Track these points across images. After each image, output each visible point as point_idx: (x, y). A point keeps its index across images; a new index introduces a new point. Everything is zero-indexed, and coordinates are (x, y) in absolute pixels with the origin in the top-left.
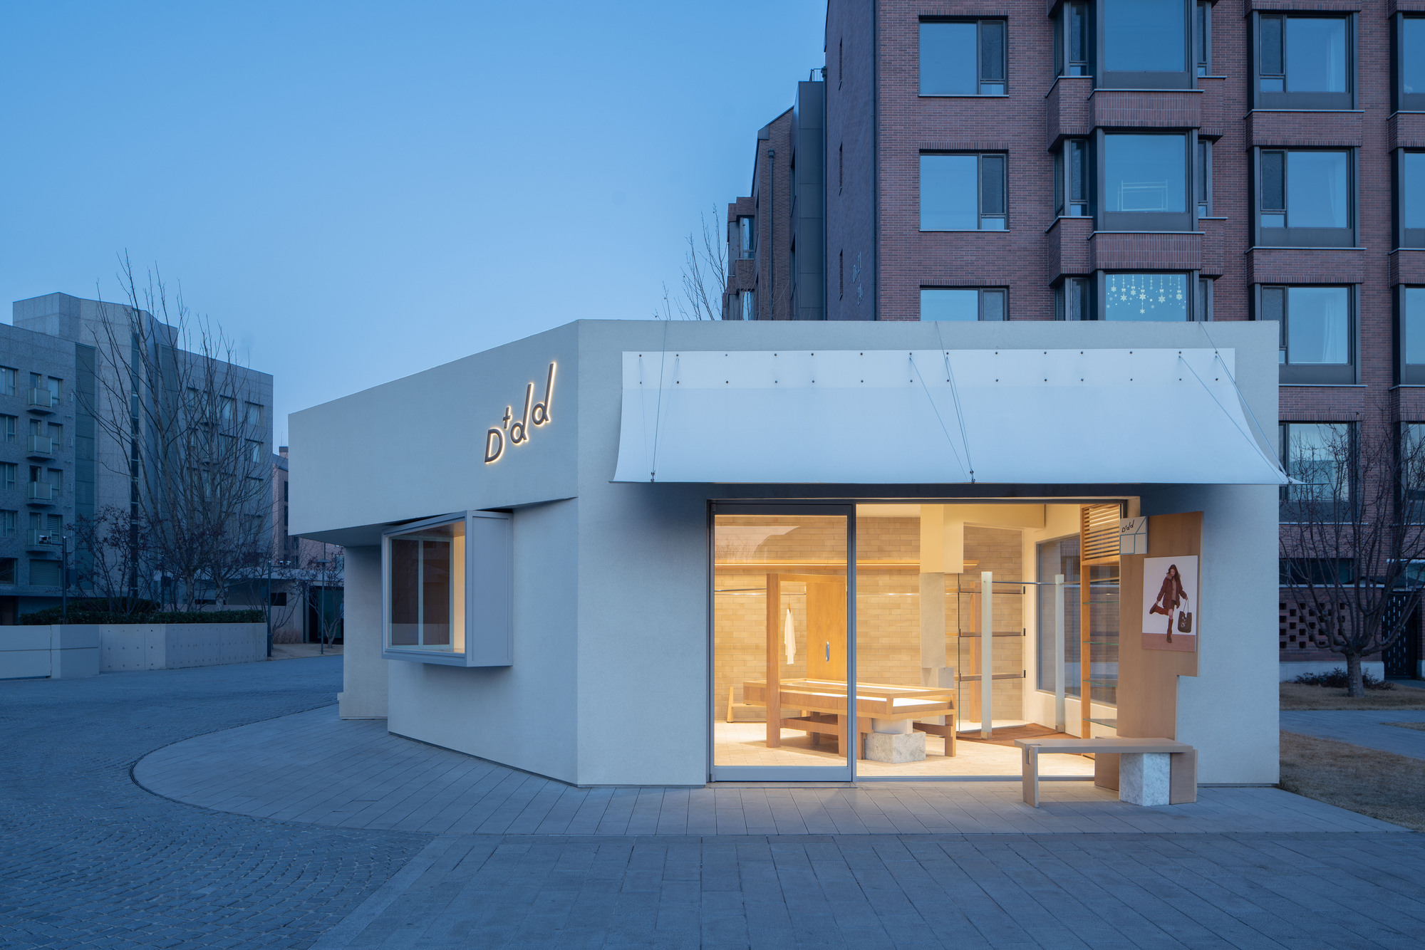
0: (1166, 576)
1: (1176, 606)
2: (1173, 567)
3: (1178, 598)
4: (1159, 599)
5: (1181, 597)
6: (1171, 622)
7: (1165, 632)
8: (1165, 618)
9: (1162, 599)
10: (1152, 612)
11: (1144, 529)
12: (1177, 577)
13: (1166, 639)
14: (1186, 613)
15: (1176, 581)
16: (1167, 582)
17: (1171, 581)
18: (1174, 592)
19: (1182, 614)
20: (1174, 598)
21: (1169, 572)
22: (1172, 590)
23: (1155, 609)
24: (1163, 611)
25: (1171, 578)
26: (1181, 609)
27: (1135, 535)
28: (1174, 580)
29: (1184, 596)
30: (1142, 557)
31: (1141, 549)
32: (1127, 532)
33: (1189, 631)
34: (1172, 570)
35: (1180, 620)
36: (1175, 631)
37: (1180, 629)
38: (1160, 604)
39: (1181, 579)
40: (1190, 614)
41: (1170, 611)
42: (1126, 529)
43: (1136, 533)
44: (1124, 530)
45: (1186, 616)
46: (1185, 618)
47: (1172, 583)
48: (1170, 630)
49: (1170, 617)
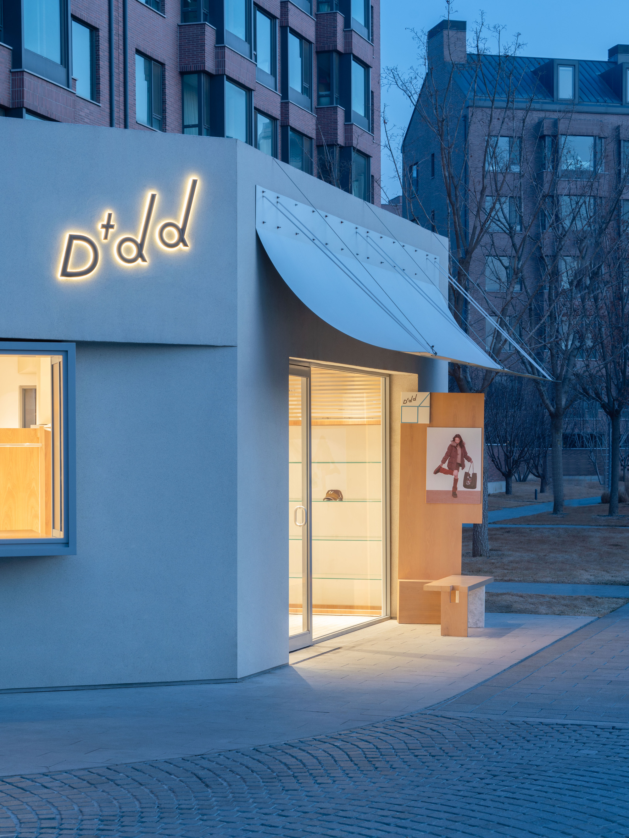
0: (450, 443)
1: (461, 468)
2: (458, 436)
3: (463, 461)
4: (443, 462)
5: (466, 461)
6: (456, 481)
7: (450, 489)
8: (451, 478)
9: (447, 461)
10: (436, 472)
11: (427, 403)
12: (461, 444)
13: (451, 495)
14: (471, 473)
15: (461, 447)
16: (452, 448)
17: (456, 447)
18: (459, 457)
19: (467, 474)
20: (459, 460)
21: (454, 440)
22: (457, 454)
23: (439, 470)
24: (449, 472)
25: (456, 445)
26: (466, 470)
27: (418, 407)
28: (459, 446)
29: (469, 460)
30: (425, 426)
31: (424, 419)
32: (408, 404)
33: (474, 487)
34: (457, 439)
35: (465, 479)
36: (460, 487)
37: (465, 486)
38: (445, 466)
39: (466, 446)
40: (475, 475)
41: (455, 472)
42: (408, 401)
43: (419, 406)
44: (405, 402)
45: (471, 476)
46: (470, 477)
47: (456, 449)
48: (455, 487)
49: (455, 476)
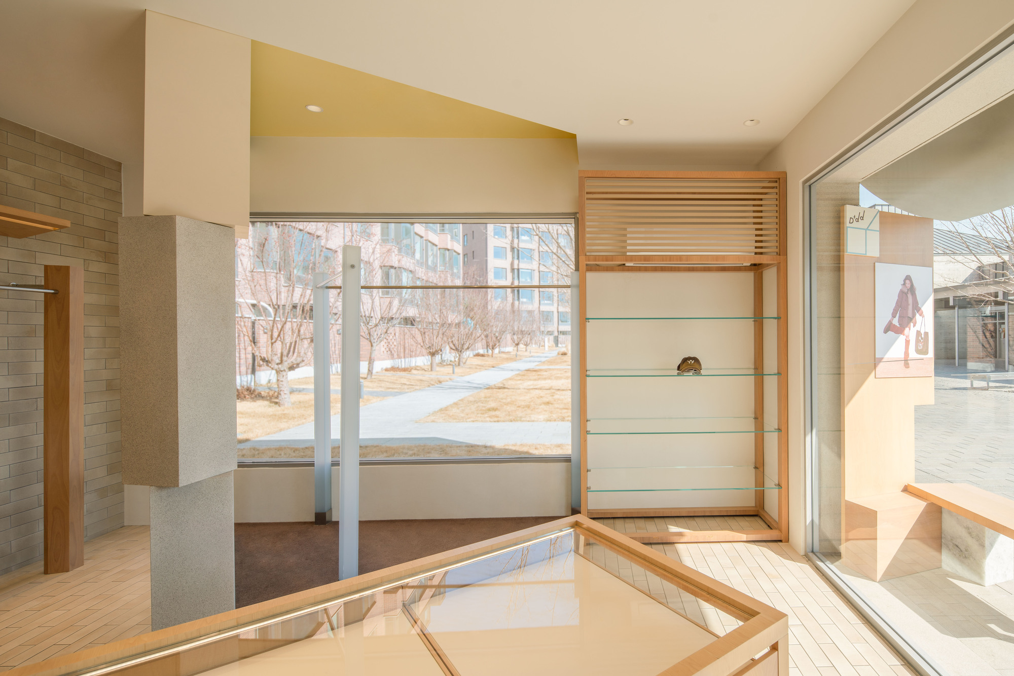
0: (901, 287)
1: (912, 324)
2: (908, 278)
3: (913, 315)
4: (894, 316)
5: (917, 315)
6: (907, 342)
7: (902, 356)
8: (901, 339)
9: (898, 315)
10: (886, 331)
11: (877, 224)
12: (912, 289)
13: (903, 365)
14: (922, 332)
15: (912, 295)
16: (903, 295)
17: (906, 294)
18: (910, 307)
19: (918, 333)
20: (910, 314)
21: (904, 284)
22: (908, 305)
23: (889, 328)
24: (899, 330)
25: (907, 290)
26: (918, 327)
28: (909, 293)
29: (920, 312)
30: (879, 260)
31: (874, 250)
32: (856, 224)
33: (926, 353)
34: (908, 282)
35: (917, 341)
36: (913, 354)
37: (918, 351)
38: (896, 322)
39: (917, 293)
40: (926, 334)
41: (906, 330)
42: (854, 220)
43: (867, 229)
44: (852, 221)
45: (923, 336)
46: (922, 338)
47: (907, 296)
48: (907, 353)
49: (907, 337)
